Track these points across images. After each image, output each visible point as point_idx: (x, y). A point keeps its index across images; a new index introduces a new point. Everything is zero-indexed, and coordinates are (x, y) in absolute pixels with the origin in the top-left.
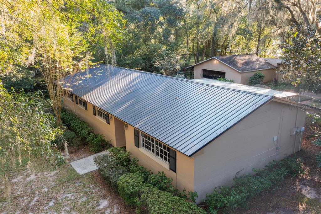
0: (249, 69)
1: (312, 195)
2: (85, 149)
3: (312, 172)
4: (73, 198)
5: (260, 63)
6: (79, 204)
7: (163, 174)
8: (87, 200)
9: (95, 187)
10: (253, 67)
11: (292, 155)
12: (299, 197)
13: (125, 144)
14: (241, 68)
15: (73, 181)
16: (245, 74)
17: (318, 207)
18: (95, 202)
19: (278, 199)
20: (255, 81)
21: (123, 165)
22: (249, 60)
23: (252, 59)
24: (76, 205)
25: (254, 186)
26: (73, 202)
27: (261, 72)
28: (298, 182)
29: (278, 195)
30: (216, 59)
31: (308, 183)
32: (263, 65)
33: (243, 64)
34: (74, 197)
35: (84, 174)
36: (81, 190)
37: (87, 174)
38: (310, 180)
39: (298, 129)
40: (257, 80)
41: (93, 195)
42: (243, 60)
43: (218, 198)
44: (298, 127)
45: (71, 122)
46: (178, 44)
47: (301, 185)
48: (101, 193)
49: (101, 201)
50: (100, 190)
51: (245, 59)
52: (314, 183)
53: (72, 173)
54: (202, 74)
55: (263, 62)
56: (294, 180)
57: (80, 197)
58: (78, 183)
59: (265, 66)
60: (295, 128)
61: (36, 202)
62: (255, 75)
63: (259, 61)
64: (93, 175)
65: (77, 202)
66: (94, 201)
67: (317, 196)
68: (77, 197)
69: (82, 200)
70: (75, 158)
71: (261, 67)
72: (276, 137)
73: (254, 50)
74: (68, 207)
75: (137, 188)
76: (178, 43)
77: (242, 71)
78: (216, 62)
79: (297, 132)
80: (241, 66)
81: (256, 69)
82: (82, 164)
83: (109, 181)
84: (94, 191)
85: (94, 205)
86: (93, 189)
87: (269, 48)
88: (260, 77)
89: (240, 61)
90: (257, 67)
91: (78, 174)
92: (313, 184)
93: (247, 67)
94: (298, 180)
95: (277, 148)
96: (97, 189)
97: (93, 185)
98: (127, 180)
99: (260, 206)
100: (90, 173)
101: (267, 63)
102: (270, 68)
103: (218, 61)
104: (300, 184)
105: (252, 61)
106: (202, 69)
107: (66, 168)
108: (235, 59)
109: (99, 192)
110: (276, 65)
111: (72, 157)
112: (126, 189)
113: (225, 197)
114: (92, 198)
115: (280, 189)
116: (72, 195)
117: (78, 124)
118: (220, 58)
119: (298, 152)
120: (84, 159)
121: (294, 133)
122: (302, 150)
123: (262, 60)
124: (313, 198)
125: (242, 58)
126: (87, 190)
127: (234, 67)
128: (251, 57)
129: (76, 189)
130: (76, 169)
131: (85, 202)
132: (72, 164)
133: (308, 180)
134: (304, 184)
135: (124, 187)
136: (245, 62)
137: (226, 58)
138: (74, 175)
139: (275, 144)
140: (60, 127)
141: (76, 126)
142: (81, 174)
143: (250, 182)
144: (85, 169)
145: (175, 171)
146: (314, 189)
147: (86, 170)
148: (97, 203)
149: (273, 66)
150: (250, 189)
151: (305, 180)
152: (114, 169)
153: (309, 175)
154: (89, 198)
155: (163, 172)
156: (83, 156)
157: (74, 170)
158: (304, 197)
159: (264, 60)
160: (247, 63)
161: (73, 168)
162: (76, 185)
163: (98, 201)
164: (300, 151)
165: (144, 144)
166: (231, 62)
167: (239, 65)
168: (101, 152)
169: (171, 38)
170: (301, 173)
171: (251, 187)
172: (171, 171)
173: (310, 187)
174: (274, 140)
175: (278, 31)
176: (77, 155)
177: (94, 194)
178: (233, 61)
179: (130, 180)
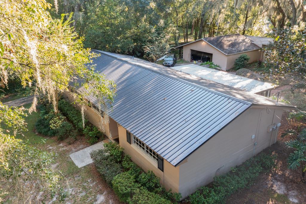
0: (235, 51)
1: (282, 190)
2: (82, 139)
3: (284, 166)
4: (73, 193)
5: (246, 44)
6: (79, 200)
7: (152, 173)
8: (86, 195)
9: (92, 181)
10: (239, 49)
11: (268, 148)
12: (270, 193)
13: (118, 136)
14: (227, 50)
15: (73, 175)
16: (231, 56)
17: (286, 203)
18: (93, 197)
19: (252, 194)
20: (240, 63)
21: (117, 162)
22: (236, 41)
23: (238, 40)
24: (76, 201)
25: (231, 187)
26: (73, 197)
27: (246, 54)
28: (271, 177)
29: (252, 191)
30: (204, 41)
31: (279, 178)
32: (249, 46)
33: (229, 46)
34: (75, 192)
35: (82, 167)
36: (80, 184)
37: (84, 167)
38: (281, 175)
39: (274, 126)
40: (243, 62)
41: (91, 190)
42: (230, 41)
43: (199, 199)
44: (275, 124)
45: (68, 112)
46: (168, 24)
47: (273, 181)
48: (98, 187)
49: (98, 196)
50: (97, 185)
51: (231, 40)
52: (285, 178)
53: (71, 166)
54: (191, 53)
55: (249, 43)
56: (268, 175)
57: (80, 192)
58: (77, 177)
59: (251, 47)
60: (272, 125)
61: (41, 197)
62: (241, 57)
63: (245, 42)
64: (90, 168)
65: (77, 197)
66: (92, 195)
67: (286, 192)
68: (77, 192)
69: (81, 194)
70: (73, 149)
71: (247, 49)
72: (254, 135)
73: (242, 27)
74: (69, 202)
75: (129, 189)
76: (167, 22)
77: (228, 54)
78: (203, 43)
79: (273, 129)
80: (227, 48)
81: (242, 51)
82: (80, 156)
83: (105, 178)
84: (91, 185)
85: (92, 200)
86: (91, 184)
87: (256, 24)
88: (245, 59)
89: (227, 42)
90: (243, 48)
91: (76, 167)
92: (283, 179)
93: (233, 49)
94: (271, 175)
95: (254, 144)
96: (94, 183)
97: (91, 179)
98: (121, 181)
99: (236, 202)
100: (87, 166)
101: (253, 43)
102: (255, 49)
103: (206, 42)
104: (272, 179)
105: (239, 42)
106: (190, 49)
107: (66, 160)
108: (222, 40)
109: (96, 186)
110: (261, 46)
111: (71, 148)
112: (120, 190)
113: (205, 198)
114: (90, 193)
115: (255, 184)
116: (73, 190)
117: (75, 116)
118: (208, 40)
119: (274, 144)
120: (81, 151)
121: (271, 129)
122: (277, 143)
123: (248, 41)
124: (283, 193)
125: (229, 39)
126: (85, 184)
127: (220, 50)
128: (238, 37)
129: (76, 184)
130: (74, 162)
131: (84, 197)
132: (71, 156)
133: (280, 175)
134: (276, 179)
135: (118, 188)
136: (231, 44)
137: (213, 40)
138: (74, 169)
139: (253, 141)
140: (58, 118)
141: (73, 117)
142: (79, 167)
143: (228, 183)
144: (83, 161)
145: (163, 171)
146: (284, 184)
147: (83, 163)
148: (94, 198)
149: (258, 47)
150: (227, 189)
151: (277, 175)
152: (109, 166)
153: (281, 170)
154: (88, 192)
155: (152, 172)
156: (80, 147)
157: (73, 163)
158: (275, 192)
159: (249, 41)
160: (233, 45)
161: (72, 160)
162: (76, 179)
163: (95, 196)
164: (276, 143)
165: (135, 141)
166: (218, 44)
167: (225, 47)
168: (97, 143)
169: (161, 23)
170: (274, 167)
171: (229, 187)
172: (159, 169)
173: (281, 182)
174: (252, 138)
175: (265, 13)
176: (75, 146)
177: (91, 188)
178: (220, 42)
179: (123, 181)
